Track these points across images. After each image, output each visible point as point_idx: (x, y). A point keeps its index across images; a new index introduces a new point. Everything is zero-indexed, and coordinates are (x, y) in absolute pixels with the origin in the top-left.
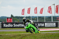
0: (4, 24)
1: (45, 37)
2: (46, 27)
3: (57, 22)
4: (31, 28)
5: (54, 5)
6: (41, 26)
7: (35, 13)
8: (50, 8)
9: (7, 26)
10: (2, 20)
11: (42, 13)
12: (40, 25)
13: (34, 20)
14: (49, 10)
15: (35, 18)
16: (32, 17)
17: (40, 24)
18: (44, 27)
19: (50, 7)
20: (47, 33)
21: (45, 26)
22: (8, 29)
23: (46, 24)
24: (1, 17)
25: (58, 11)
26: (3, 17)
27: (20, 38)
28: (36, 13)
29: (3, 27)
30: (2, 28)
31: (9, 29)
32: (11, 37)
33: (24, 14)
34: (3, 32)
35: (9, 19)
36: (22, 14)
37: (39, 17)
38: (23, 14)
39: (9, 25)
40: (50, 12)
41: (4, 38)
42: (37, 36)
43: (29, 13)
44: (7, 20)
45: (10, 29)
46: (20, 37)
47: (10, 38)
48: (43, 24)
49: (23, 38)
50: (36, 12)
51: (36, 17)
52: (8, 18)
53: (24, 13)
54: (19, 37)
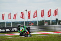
3: (30, 27)
5: (27, 10)
6: (15, 30)
7: (9, 19)
8: (22, 14)
11: (15, 19)
12: (14, 30)
14: (22, 16)
19: (23, 12)
25: (30, 17)
28: (10, 19)
37: (13, 23)
40: (22, 18)
48: (17, 29)
51: (10, 23)
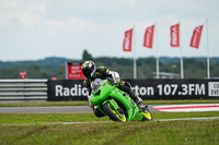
0: (57, 87)
1: (208, 135)
2: (213, 98)
4: (112, 101)
6: (193, 92)
7: (172, 45)
9: (67, 92)
10: (48, 72)
11: (197, 47)
12: (191, 90)
13: (167, 71)
15: (173, 64)
16: (161, 58)
17: (191, 85)
18: (205, 97)
20: (214, 121)
21: (210, 95)
22: (70, 103)
23: (211, 85)
24: (47, 59)
26: (54, 58)
27: (115, 138)
28: (178, 45)
29: (51, 97)
30: (49, 100)
31: (75, 102)
32: (84, 134)
33: (130, 50)
34: (53, 117)
35: (75, 69)
36: (125, 50)
37: (189, 62)
38: (127, 48)
39: (75, 89)
41: (56, 137)
42: (178, 132)
43: (150, 46)
44: (70, 72)
45: (77, 102)
46: (116, 134)
47: (80, 137)
48: (203, 86)
49: (127, 138)
50: (175, 40)
51: (176, 61)
52: (70, 64)
53: (130, 46)
54: (111, 136)
